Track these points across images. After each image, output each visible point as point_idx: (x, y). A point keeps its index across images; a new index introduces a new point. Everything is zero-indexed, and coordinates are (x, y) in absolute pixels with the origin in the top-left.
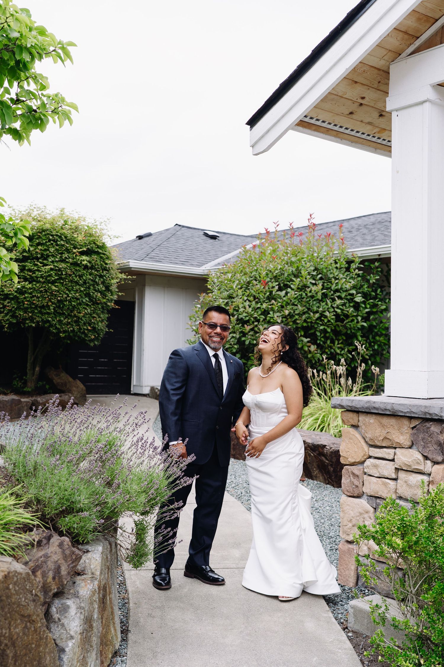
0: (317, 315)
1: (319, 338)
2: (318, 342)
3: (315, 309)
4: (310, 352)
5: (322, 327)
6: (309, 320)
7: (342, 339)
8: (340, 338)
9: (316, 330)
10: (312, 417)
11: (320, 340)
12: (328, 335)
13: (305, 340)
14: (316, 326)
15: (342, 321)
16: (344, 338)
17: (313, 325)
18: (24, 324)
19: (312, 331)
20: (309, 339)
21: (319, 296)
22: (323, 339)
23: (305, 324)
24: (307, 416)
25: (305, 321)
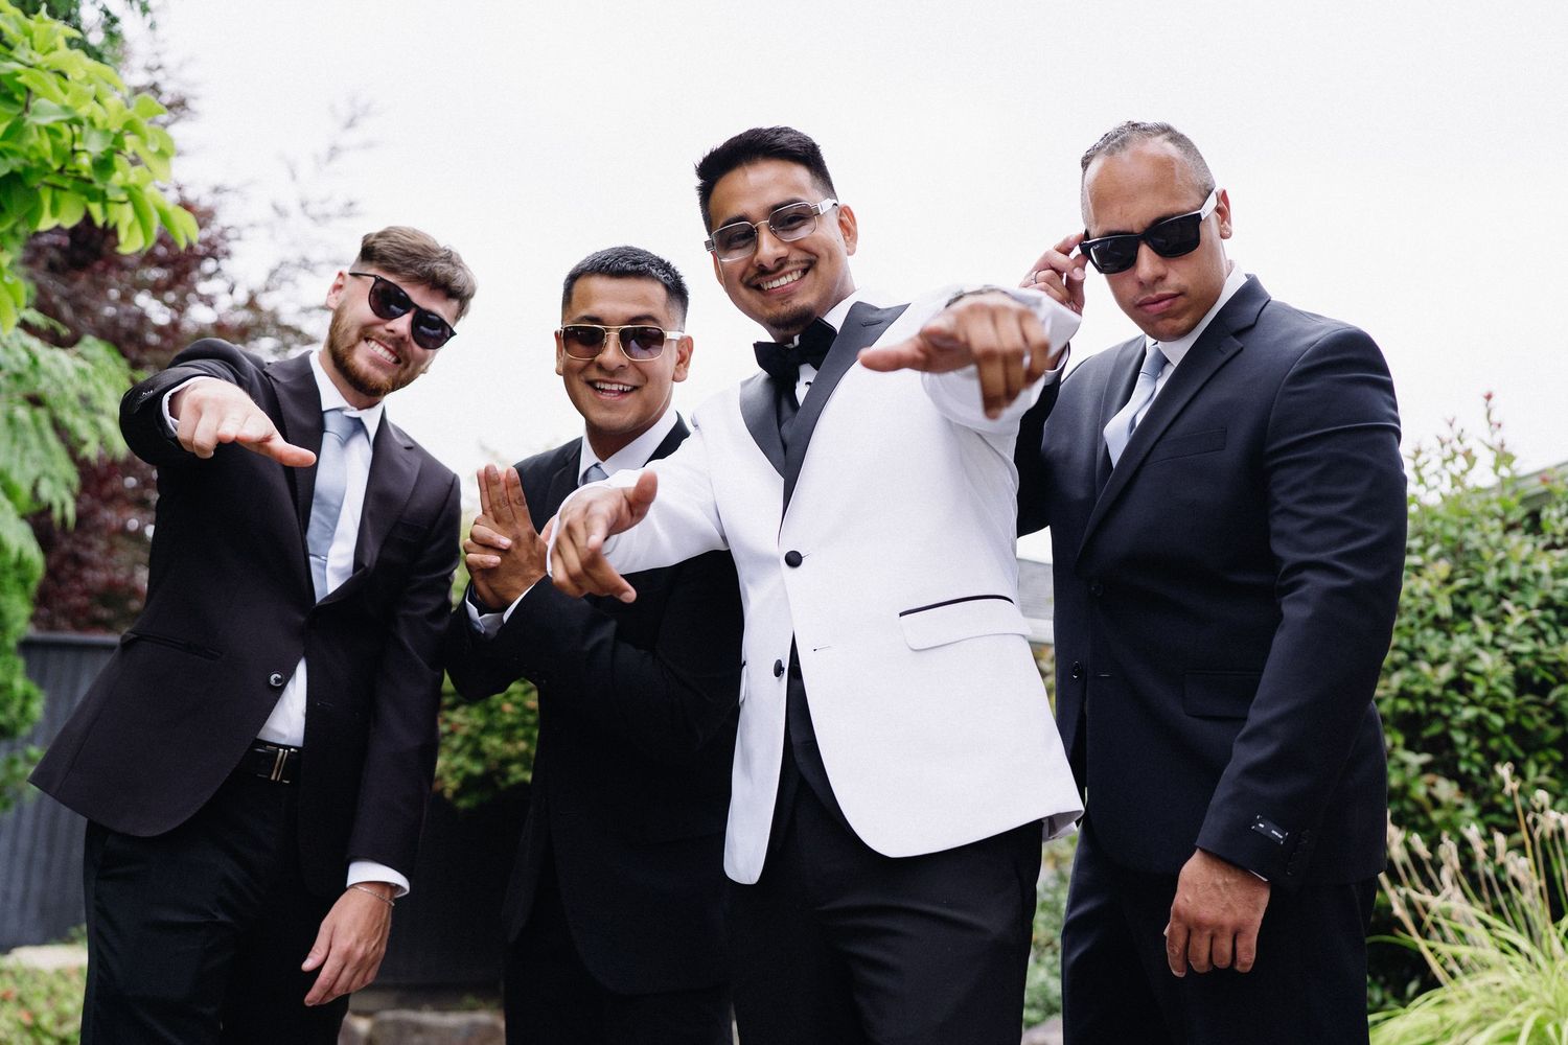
0: (1446, 672)
1: (1464, 753)
2: (1463, 767)
3: (1435, 651)
4: (1436, 803)
5: (1469, 713)
6: (1418, 689)
7: (1552, 759)
8: (1542, 757)
9: (1449, 727)
10: (1482, 1030)
11: (1469, 759)
12: (1494, 744)
13: (1415, 760)
14: (1446, 711)
15: (1544, 688)
16: (1558, 756)
17: (1434, 707)
18: (505, 775)
19: (1436, 729)
20: (1425, 758)
21: (1444, 609)
22: (1478, 757)
23: (1404, 705)
24: (1463, 1029)
25: (1403, 694)
